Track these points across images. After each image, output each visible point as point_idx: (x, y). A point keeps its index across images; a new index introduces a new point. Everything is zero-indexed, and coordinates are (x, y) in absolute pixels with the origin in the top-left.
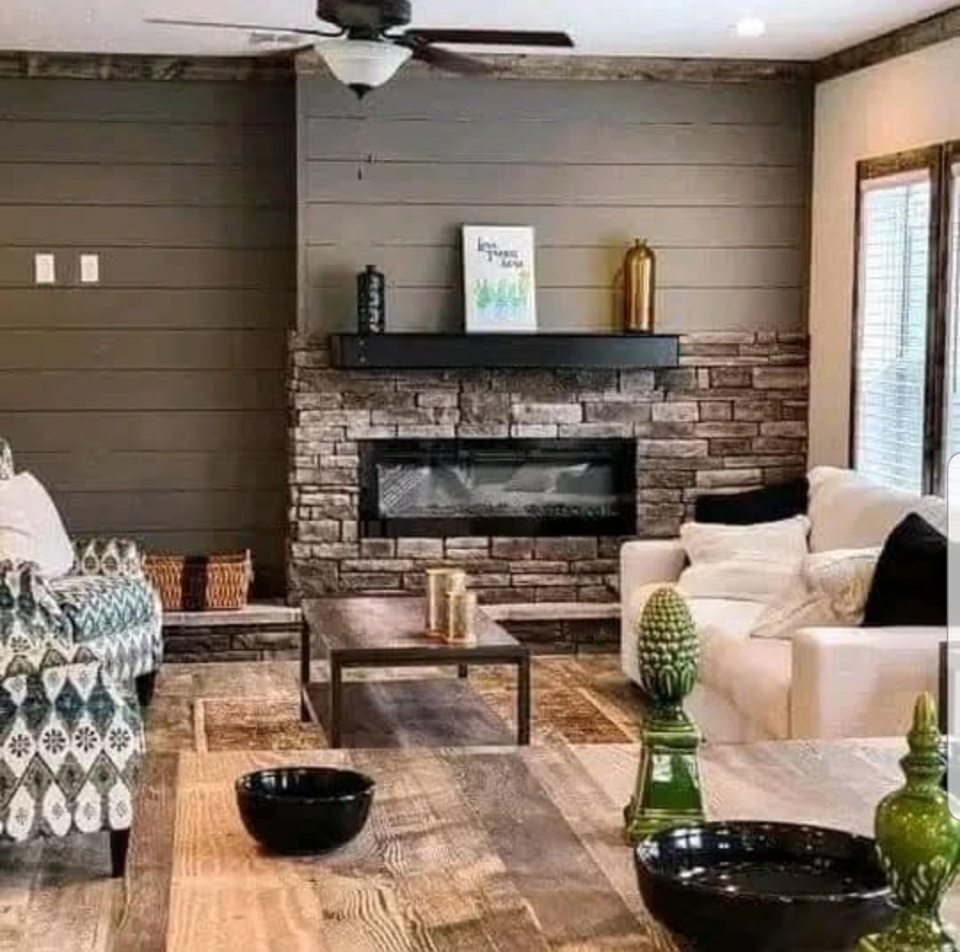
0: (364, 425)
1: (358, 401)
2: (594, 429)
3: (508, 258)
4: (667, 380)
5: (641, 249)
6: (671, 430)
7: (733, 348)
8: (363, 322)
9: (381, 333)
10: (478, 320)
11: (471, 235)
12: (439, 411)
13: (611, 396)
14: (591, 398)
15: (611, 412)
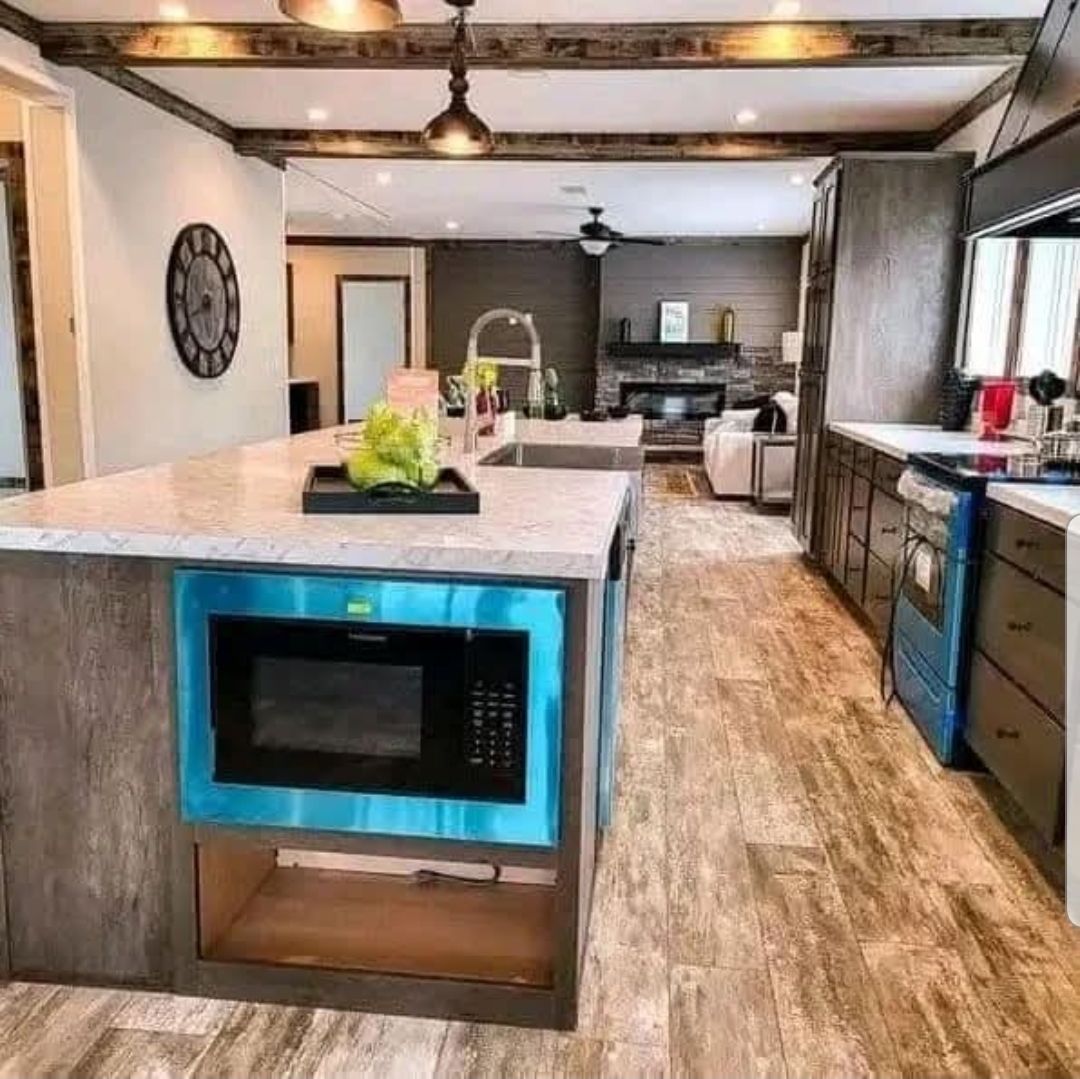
0: (623, 377)
1: (620, 368)
2: (711, 380)
3: (678, 314)
4: (740, 362)
5: (729, 311)
6: (740, 381)
7: (765, 350)
8: (622, 337)
9: (629, 343)
10: (665, 338)
11: (664, 306)
12: (650, 372)
13: (716, 368)
14: (708, 367)
15: (719, 373)
